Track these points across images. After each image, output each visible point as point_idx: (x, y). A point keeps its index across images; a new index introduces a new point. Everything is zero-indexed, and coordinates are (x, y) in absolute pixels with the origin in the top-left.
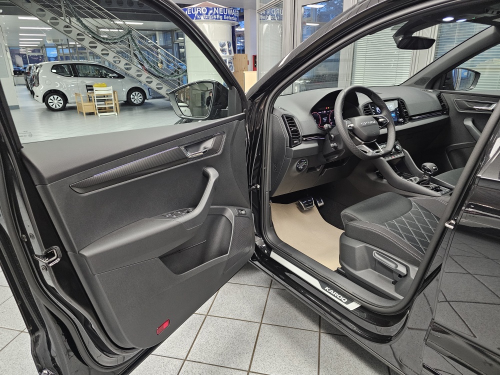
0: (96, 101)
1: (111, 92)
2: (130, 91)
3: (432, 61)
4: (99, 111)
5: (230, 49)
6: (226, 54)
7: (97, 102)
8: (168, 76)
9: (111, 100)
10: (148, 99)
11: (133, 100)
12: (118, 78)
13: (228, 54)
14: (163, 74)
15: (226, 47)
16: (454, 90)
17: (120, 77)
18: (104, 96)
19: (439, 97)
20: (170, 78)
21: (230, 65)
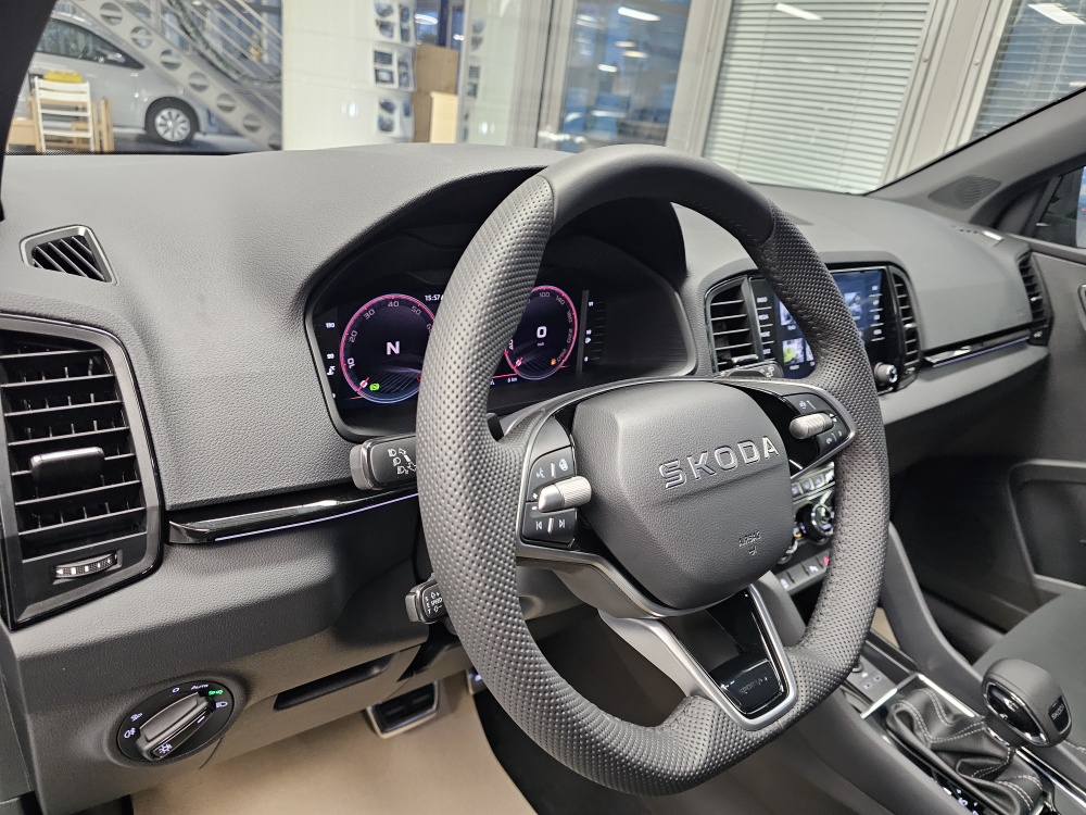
0: (40, 117)
1: (85, 99)
2: (155, 107)
3: (965, 140)
4: (50, 144)
5: (405, 26)
6: (391, 36)
7: (43, 120)
8: (253, 79)
9: (85, 119)
10: (204, 134)
11: (161, 130)
12: (125, 65)
13: (397, 37)
14: (238, 72)
15: (394, 18)
16: (1073, 244)
17: (132, 63)
18: (77, 109)
19: (1025, 266)
20: (256, 84)
21: (403, 70)
